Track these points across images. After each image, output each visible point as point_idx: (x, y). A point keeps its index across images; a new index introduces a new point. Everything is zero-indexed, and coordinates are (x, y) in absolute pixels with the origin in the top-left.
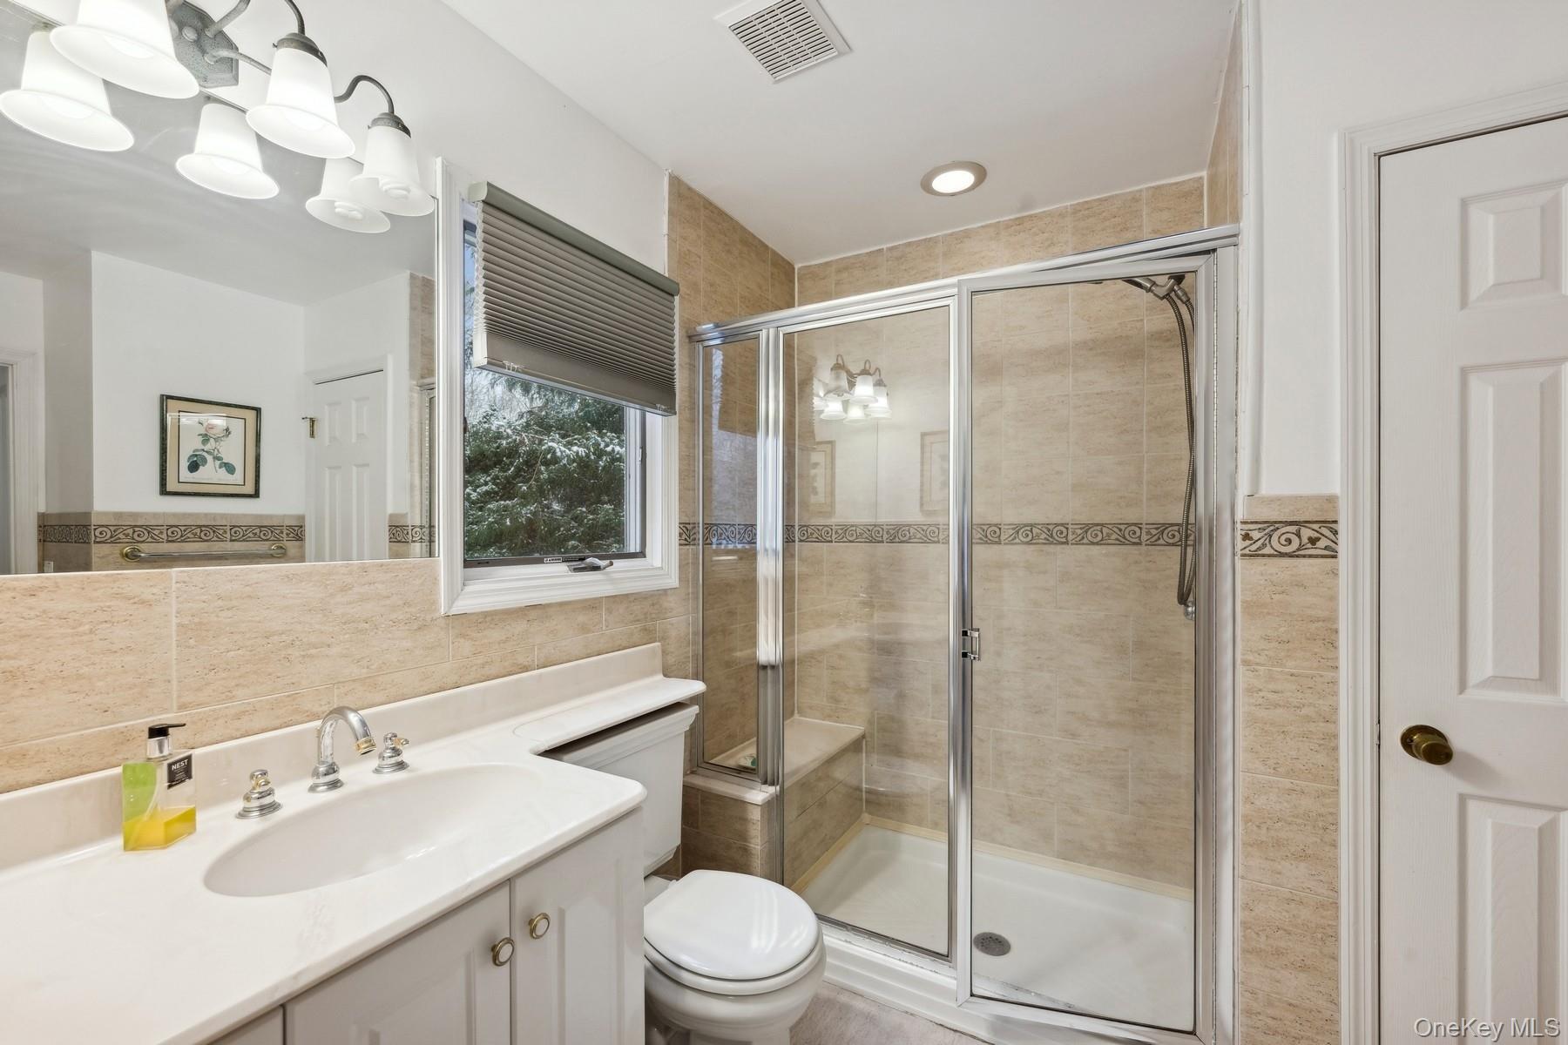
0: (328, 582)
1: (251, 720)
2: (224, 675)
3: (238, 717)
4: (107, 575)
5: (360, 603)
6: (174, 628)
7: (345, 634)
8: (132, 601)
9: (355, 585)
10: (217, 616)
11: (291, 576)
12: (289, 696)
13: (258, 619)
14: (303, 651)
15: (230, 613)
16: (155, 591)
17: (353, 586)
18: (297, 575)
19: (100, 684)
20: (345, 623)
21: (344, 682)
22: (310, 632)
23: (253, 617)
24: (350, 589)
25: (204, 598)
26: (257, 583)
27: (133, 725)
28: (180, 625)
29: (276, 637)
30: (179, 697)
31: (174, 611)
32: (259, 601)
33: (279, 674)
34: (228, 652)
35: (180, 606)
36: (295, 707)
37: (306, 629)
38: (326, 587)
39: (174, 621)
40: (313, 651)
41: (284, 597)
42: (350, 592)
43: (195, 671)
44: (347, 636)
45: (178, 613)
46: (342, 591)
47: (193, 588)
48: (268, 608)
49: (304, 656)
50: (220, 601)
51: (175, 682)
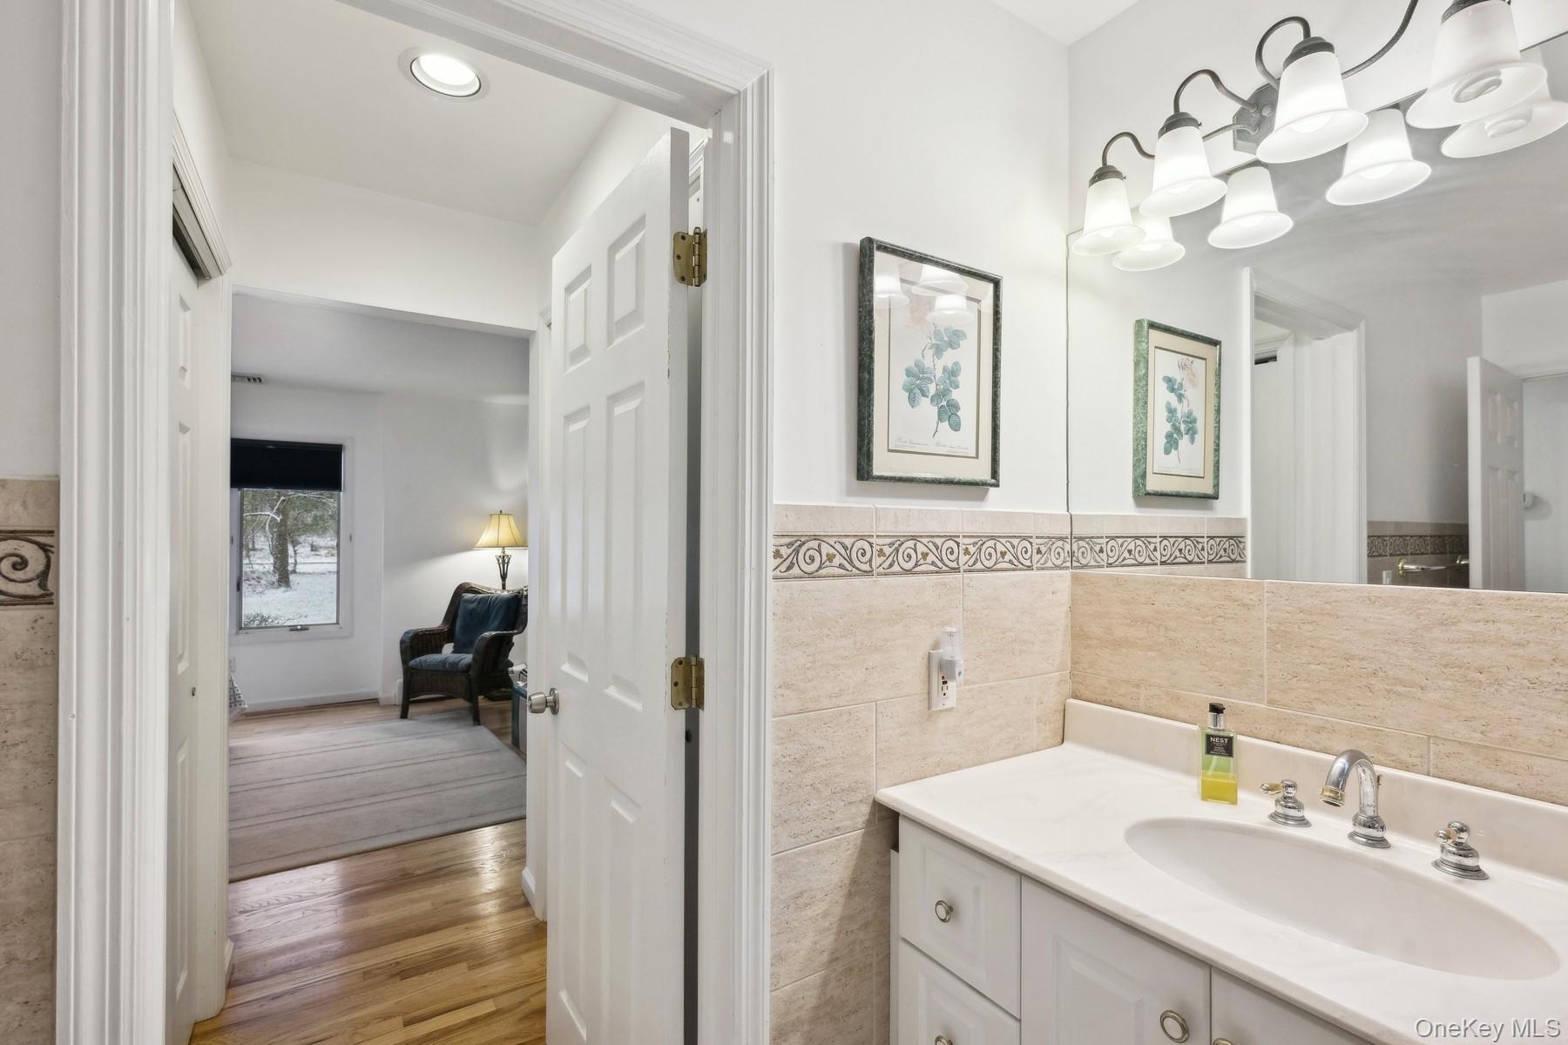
0: (1422, 611)
1: (1330, 739)
2: (1306, 685)
3: (1319, 730)
4: (1222, 581)
5: (1470, 645)
6: (1265, 631)
7: (1447, 680)
8: (1237, 603)
9: (1462, 620)
10: (1300, 628)
11: (1373, 599)
12: (1369, 729)
13: (1337, 638)
14: (1388, 685)
15: (1310, 627)
16: (1252, 597)
17: (1459, 621)
18: (1381, 598)
19: (1218, 663)
20: (1446, 666)
21: (1445, 740)
22: (1396, 666)
23: (1332, 635)
24: (1454, 624)
25: (1288, 609)
26: (1336, 601)
27: (1237, 703)
28: (1270, 630)
29: (1356, 662)
30: (1269, 692)
31: (1265, 616)
32: (1339, 620)
33: (1360, 703)
34: (1308, 664)
35: (1271, 613)
36: (1377, 743)
37: (1391, 661)
38: (1418, 616)
39: (1266, 626)
40: (1401, 689)
41: (1365, 620)
42: (1453, 628)
43: (1281, 673)
44: (1449, 683)
45: (1268, 618)
46: (1442, 624)
47: (1279, 599)
48: (1347, 629)
49: (1389, 691)
50: (1301, 614)
51: (1266, 678)
